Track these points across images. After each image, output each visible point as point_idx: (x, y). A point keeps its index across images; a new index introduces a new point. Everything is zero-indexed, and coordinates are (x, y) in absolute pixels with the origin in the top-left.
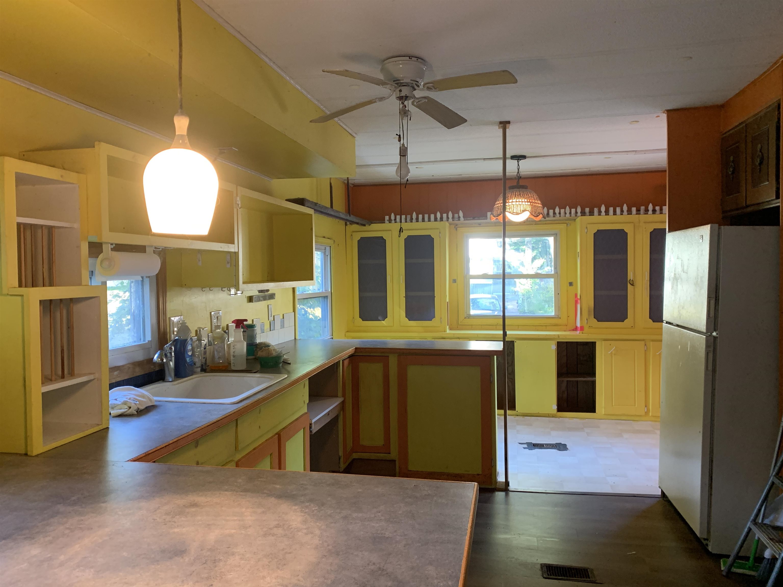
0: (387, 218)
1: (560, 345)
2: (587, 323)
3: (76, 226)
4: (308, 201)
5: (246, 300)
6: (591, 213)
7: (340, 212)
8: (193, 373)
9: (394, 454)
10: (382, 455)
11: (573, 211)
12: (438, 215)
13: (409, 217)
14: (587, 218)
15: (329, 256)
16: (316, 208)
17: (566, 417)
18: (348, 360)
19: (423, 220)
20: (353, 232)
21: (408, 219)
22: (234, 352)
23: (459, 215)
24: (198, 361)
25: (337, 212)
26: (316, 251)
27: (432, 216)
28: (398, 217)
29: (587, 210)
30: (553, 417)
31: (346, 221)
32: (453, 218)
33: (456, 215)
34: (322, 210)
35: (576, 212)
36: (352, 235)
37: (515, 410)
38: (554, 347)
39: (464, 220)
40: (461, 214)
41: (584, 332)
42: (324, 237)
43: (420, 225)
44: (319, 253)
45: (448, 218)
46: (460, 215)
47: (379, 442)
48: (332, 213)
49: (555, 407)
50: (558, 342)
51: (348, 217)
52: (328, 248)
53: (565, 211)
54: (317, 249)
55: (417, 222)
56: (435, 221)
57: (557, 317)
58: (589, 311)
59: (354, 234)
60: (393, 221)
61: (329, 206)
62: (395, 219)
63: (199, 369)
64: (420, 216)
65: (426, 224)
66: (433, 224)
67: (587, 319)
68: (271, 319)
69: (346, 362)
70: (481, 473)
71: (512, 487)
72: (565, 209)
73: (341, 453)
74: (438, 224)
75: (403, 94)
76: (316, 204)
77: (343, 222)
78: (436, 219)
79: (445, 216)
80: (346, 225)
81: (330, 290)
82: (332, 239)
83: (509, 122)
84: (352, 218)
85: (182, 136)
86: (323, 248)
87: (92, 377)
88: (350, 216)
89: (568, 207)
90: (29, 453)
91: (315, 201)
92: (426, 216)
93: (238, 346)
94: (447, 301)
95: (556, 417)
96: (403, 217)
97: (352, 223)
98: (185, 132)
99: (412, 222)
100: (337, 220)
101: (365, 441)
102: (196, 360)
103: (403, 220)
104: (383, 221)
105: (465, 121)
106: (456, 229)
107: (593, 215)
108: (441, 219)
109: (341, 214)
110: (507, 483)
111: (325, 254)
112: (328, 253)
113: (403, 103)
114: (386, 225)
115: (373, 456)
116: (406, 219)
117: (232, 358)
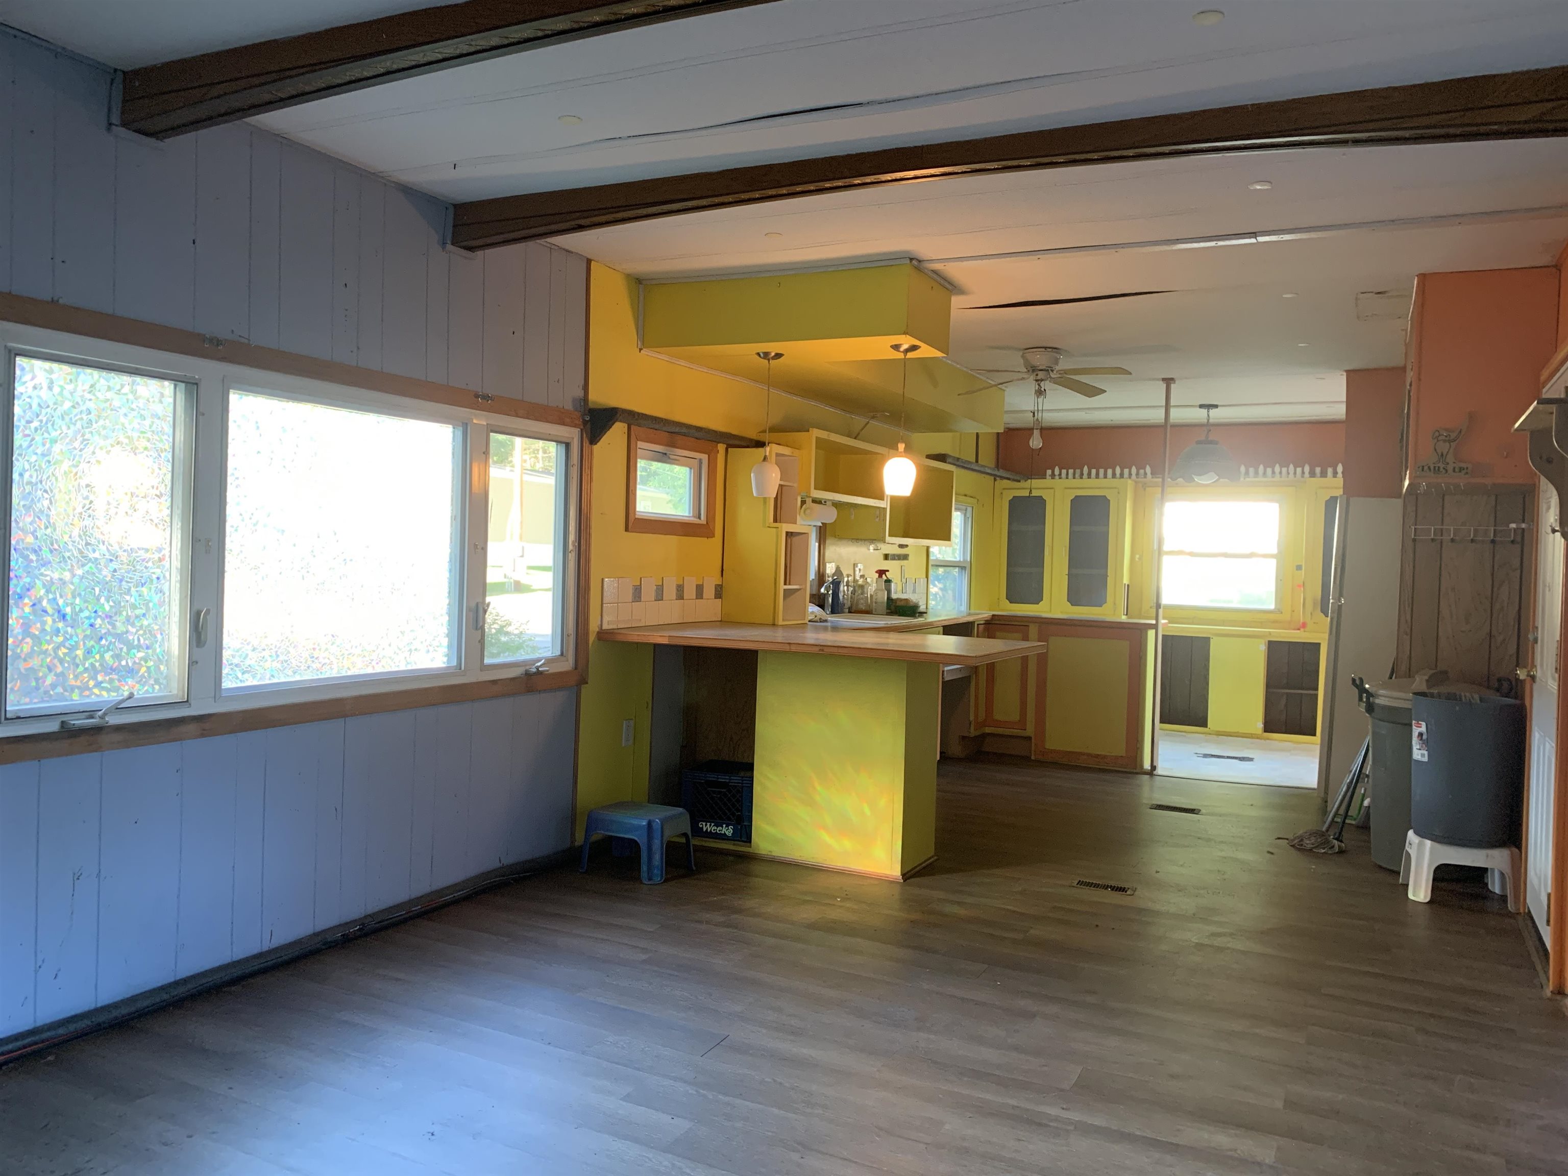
0: (1049, 472)
1: (1273, 646)
2: (1311, 619)
3: (795, 485)
4: (950, 456)
5: (882, 557)
6: (1324, 474)
7: (986, 467)
8: (843, 612)
9: (1030, 731)
10: (1016, 731)
11: (1299, 470)
12: (1118, 470)
13: (1078, 471)
14: (1318, 480)
15: (970, 519)
16: (958, 463)
17: (1276, 740)
18: (983, 626)
19: (1097, 476)
20: (1004, 489)
21: (1077, 475)
22: (876, 599)
23: (1145, 471)
24: (848, 604)
25: (982, 466)
26: (955, 511)
27: (1110, 472)
28: (1064, 471)
29: (1318, 470)
30: (1258, 738)
31: (995, 477)
32: (1137, 474)
33: (1142, 471)
34: (966, 466)
35: (1303, 473)
36: (1002, 493)
37: (1207, 727)
38: (1262, 648)
39: (1152, 478)
40: (1148, 469)
41: (1306, 630)
42: (966, 495)
43: (1093, 482)
44: (959, 513)
45: (1130, 474)
46: (1147, 471)
47: (1015, 717)
48: (977, 468)
49: (1260, 725)
50: (1270, 642)
51: (996, 472)
52: (969, 509)
53: (1288, 470)
54: (957, 509)
55: (1088, 478)
56: (1112, 478)
57: (1278, 611)
58: (1314, 603)
59: (1005, 492)
60: (1057, 477)
61: (974, 461)
62: (1060, 475)
63: (847, 610)
64: (1094, 471)
65: (1101, 482)
66: (1110, 482)
67: (1311, 614)
68: (904, 581)
69: (981, 627)
70: (1124, 755)
71: (1159, 771)
72: (1288, 467)
73: (972, 718)
74: (1116, 482)
75: (1039, 377)
76: (958, 459)
77: (992, 478)
78: (1114, 476)
79: (1126, 471)
80: (995, 480)
81: (969, 560)
82: (975, 498)
83: (1172, 379)
84: (1001, 473)
85: (901, 452)
86: (964, 508)
87: (801, 587)
88: (998, 470)
89: (1291, 466)
90: (776, 623)
91: (957, 456)
92: (1102, 471)
93: (880, 594)
94: (1126, 581)
95: (1261, 739)
96: (1071, 471)
97: (1002, 478)
98: (903, 450)
99: (1081, 478)
100: (983, 475)
101: (998, 716)
102: (845, 602)
103: (1070, 475)
104: (1043, 476)
105: (1106, 391)
106: (1145, 489)
107: (1326, 477)
108: (1122, 476)
109: (986, 469)
110: (1153, 768)
111: (965, 515)
112: (969, 514)
113: (1039, 385)
114: (1048, 482)
115: (1008, 732)
116: (1074, 474)
117: (874, 604)
